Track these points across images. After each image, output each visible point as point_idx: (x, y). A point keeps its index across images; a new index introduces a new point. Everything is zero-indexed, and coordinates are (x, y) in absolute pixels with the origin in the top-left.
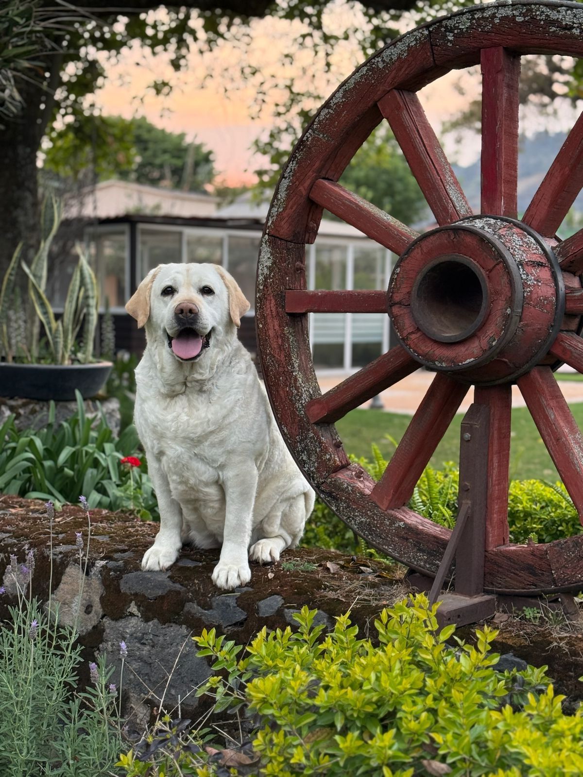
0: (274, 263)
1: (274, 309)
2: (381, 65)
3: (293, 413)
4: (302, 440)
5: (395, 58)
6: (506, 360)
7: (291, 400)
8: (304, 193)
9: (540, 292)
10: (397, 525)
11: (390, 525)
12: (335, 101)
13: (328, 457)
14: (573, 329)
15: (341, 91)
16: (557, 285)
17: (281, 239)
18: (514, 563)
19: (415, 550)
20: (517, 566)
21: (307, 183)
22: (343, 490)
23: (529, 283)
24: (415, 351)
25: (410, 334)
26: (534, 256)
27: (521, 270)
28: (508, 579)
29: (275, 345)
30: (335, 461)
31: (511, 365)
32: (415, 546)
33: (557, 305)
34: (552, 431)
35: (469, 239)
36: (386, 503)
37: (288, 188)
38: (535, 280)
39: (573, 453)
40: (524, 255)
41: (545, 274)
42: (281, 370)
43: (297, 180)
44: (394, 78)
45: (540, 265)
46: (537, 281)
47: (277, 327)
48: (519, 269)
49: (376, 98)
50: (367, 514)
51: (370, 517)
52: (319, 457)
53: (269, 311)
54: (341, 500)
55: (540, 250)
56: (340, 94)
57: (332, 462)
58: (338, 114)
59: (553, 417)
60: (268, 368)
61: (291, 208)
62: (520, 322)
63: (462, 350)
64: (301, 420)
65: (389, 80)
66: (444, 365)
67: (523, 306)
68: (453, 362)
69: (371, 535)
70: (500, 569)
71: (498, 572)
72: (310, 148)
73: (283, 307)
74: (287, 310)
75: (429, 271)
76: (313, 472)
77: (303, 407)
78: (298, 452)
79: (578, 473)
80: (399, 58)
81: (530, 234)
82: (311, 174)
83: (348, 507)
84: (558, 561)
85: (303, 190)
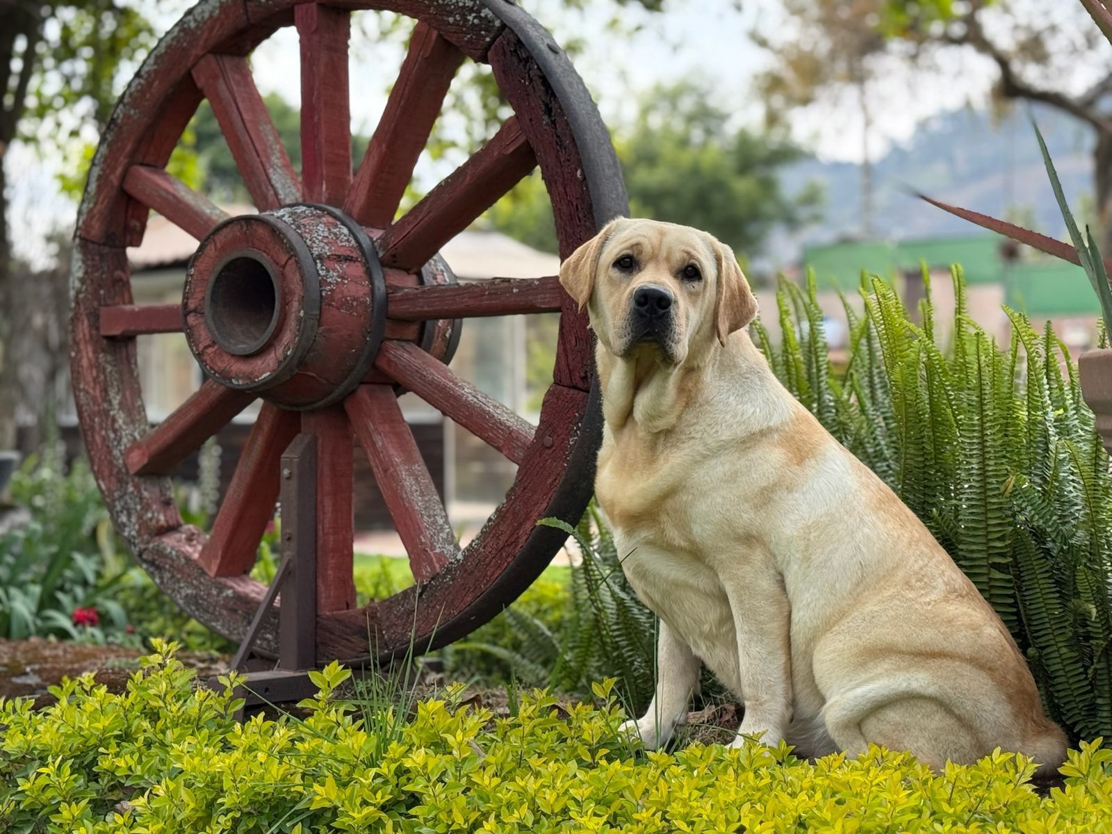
0: (86, 273)
1: (87, 332)
2: (193, 25)
3: (111, 463)
4: (121, 497)
5: (206, 15)
6: (314, 375)
7: (108, 447)
8: (116, 183)
9: (346, 291)
10: (224, 594)
11: (218, 595)
12: (146, 68)
13: (149, 515)
14: (410, 338)
15: (153, 56)
16: (372, 283)
17: (93, 242)
18: (346, 627)
19: (245, 623)
20: (348, 630)
21: (119, 170)
22: (166, 556)
23: (329, 280)
24: (211, 368)
25: (206, 347)
26: (342, 249)
27: (319, 265)
28: (340, 648)
29: (90, 379)
30: (158, 521)
31: (324, 381)
32: (245, 618)
33: (373, 307)
34: (380, 461)
35: (261, 230)
36: (214, 568)
37: (99, 178)
38: (338, 277)
39: (403, 486)
40: (327, 248)
41: (357, 270)
42: (96, 408)
43: (108, 167)
44: (206, 40)
45: (348, 259)
46: (342, 278)
47: (91, 355)
48: (316, 263)
49: (189, 64)
50: (192, 584)
51: (196, 587)
52: (140, 517)
53: (81, 336)
54: (165, 569)
55: (353, 242)
56: (151, 61)
57: (154, 522)
58: (150, 84)
59: (380, 444)
60: (82, 407)
61: (102, 203)
62: (319, 326)
63: (258, 363)
64: (119, 472)
65: (201, 42)
66: (241, 382)
67: (321, 308)
68: (250, 378)
69: (198, 609)
70: (333, 637)
71: (331, 640)
72: (120, 128)
73: (98, 329)
74: (103, 332)
75: (222, 271)
76: (134, 537)
77: (122, 454)
78: (117, 512)
79: (407, 509)
80: (211, 16)
81: (343, 224)
82: (123, 160)
83: (173, 576)
84: (388, 618)
85: (114, 179)
